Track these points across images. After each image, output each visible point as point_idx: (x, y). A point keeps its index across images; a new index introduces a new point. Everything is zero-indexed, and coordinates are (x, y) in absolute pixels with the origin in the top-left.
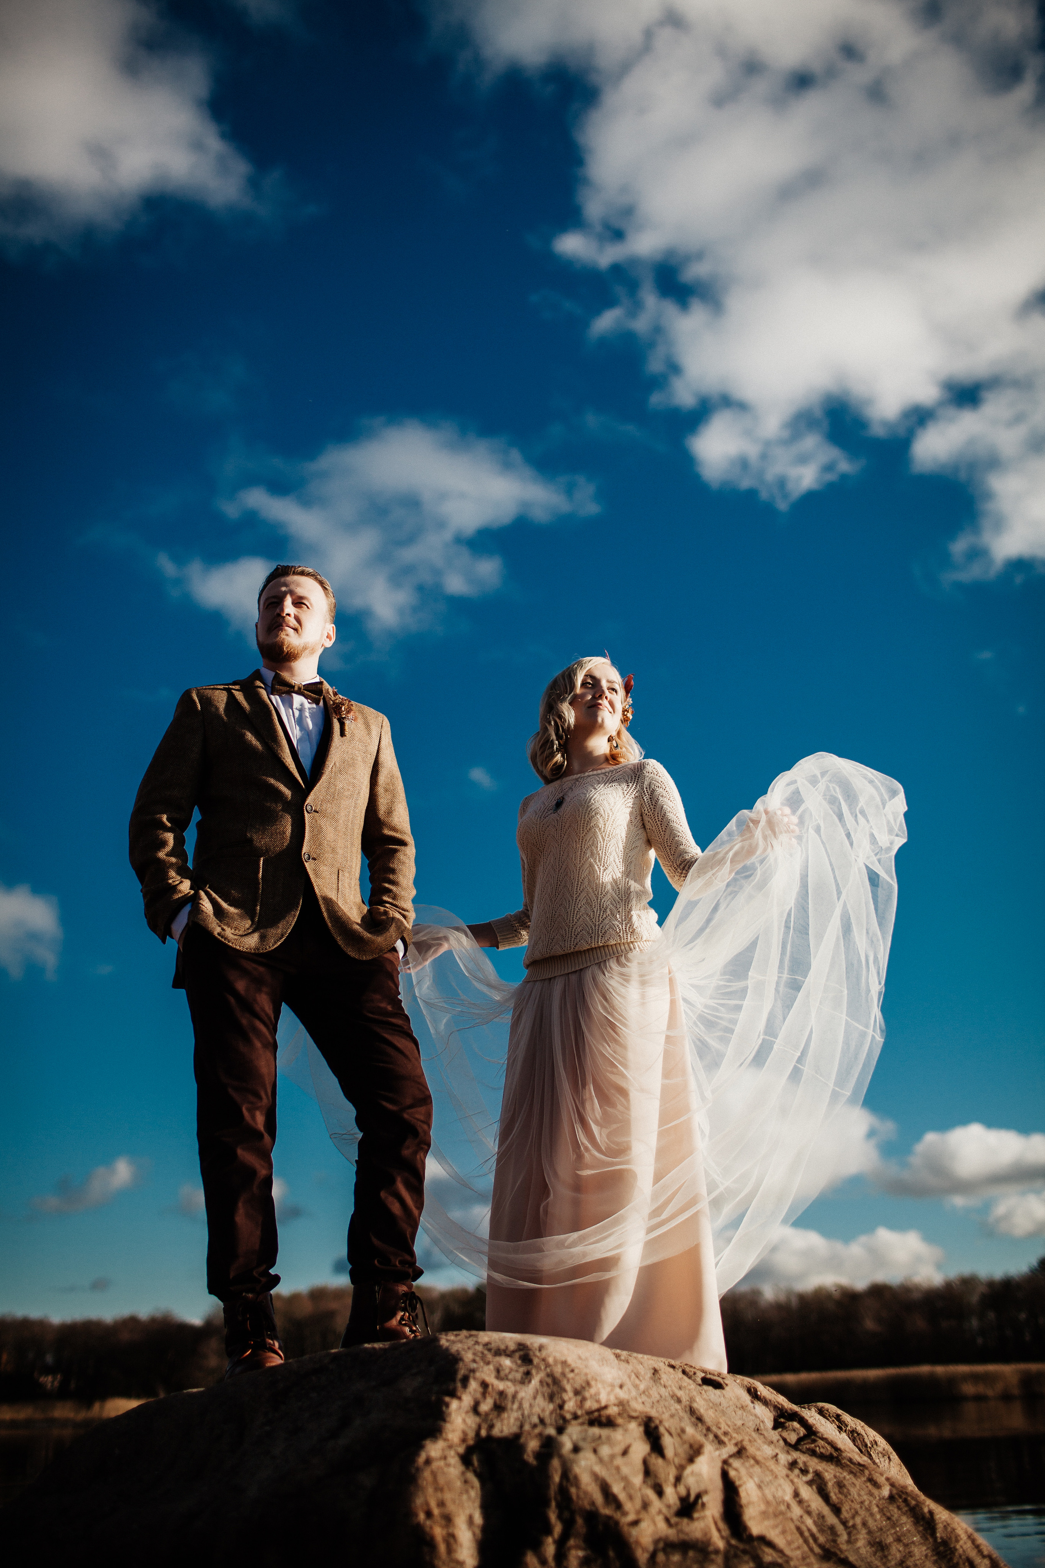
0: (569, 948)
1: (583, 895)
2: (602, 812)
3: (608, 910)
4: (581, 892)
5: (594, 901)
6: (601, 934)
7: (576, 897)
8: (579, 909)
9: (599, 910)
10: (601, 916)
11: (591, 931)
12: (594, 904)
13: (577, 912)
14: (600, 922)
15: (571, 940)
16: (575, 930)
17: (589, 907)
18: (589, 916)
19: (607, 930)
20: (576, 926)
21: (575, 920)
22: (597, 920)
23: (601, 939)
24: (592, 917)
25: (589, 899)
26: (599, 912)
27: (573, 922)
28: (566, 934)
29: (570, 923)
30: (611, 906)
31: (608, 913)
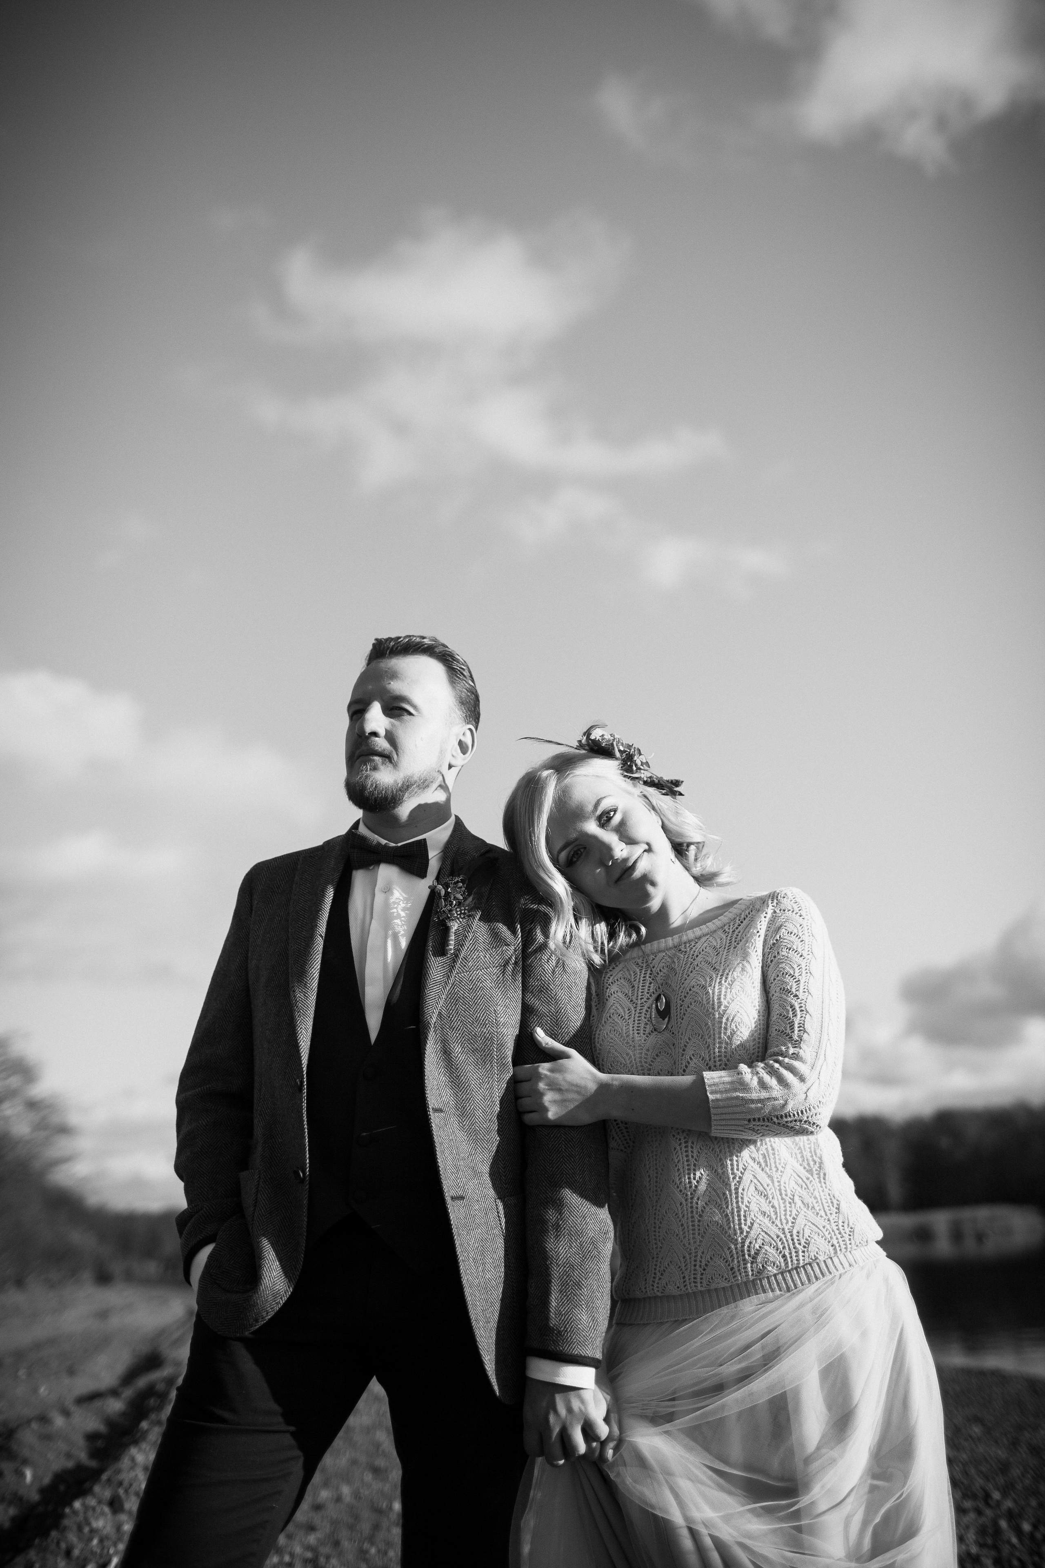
1: (748, 1177)
3: (796, 1198)
4: (741, 1173)
5: (768, 1186)
6: (800, 1248)
7: (735, 1185)
8: (747, 1206)
9: (781, 1201)
10: (788, 1213)
11: (779, 1243)
12: (770, 1193)
13: (745, 1211)
14: (790, 1224)
15: (745, 1268)
16: (749, 1247)
17: (762, 1200)
18: (768, 1216)
19: (809, 1239)
20: (749, 1240)
21: (745, 1228)
22: (784, 1221)
23: (803, 1256)
24: (774, 1217)
25: (759, 1184)
26: (782, 1205)
27: (742, 1233)
28: (732, 1256)
29: (735, 1234)
30: (799, 1189)
31: (798, 1206)
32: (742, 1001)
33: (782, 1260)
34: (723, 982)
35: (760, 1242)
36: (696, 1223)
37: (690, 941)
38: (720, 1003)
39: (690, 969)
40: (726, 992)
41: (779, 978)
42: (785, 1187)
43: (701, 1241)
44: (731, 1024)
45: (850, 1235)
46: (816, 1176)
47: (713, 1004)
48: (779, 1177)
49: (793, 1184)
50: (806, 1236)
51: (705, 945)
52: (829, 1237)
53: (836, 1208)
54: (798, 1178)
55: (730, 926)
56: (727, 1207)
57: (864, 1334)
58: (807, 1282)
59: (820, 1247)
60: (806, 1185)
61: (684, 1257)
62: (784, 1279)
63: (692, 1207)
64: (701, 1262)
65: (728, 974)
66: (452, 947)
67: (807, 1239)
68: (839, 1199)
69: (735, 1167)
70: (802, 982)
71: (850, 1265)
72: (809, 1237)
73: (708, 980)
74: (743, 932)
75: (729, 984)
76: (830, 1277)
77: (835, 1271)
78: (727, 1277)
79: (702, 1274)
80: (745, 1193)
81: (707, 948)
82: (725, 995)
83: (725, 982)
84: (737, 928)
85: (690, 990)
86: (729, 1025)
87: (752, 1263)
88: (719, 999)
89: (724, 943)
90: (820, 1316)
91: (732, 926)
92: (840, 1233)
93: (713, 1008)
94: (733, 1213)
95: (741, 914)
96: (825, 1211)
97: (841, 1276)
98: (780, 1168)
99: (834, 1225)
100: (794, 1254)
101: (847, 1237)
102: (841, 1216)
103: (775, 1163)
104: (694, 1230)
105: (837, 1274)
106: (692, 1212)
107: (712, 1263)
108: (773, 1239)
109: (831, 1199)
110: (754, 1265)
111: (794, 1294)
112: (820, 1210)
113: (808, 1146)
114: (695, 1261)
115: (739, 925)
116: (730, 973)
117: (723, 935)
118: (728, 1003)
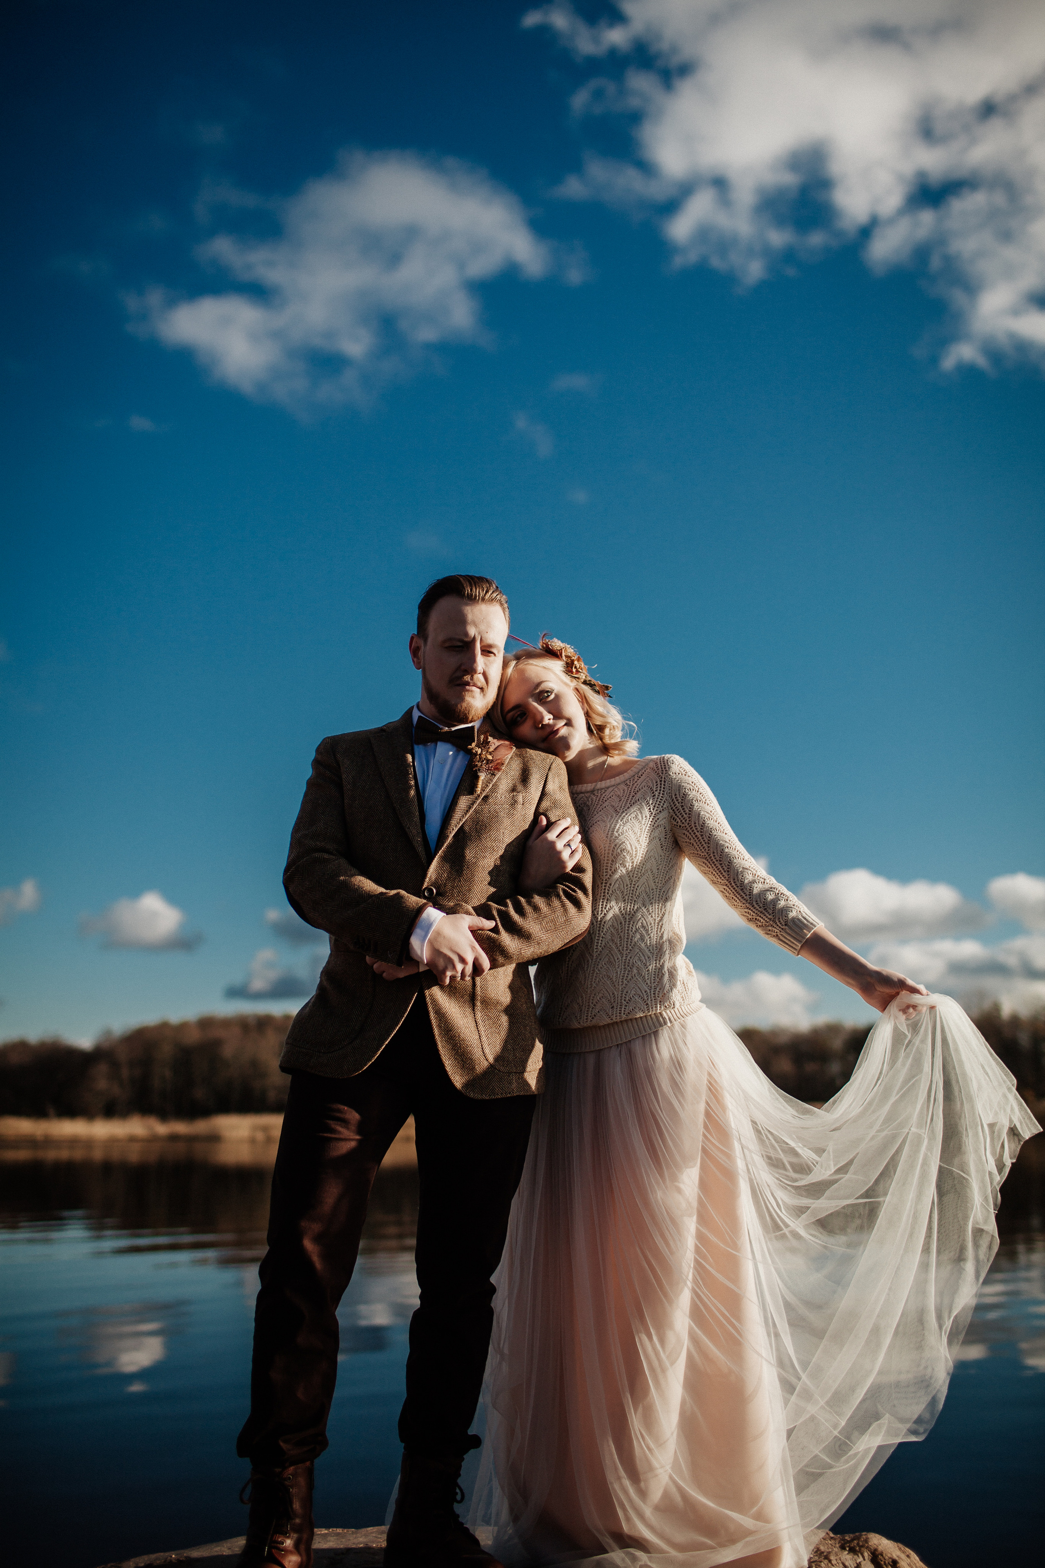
0: (585, 1020)
2: (629, 848)
4: (602, 949)
5: (618, 959)
6: (624, 1003)
7: (596, 956)
11: (613, 999)
12: (617, 964)
14: (624, 986)
22: (621, 983)
30: (638, 964)
31: (633, 975)
34: (619, 821)
35: (601, 995)
37: (602, 789)
40: (619, 827)
55: (630, 781)
56: (587, 970)
60: (646, 961)
65: (624, 816)
66: (479, 789)
67: (631, 998)
69: (600, 944)
72: (633, 996)
73: (610, 817)
74: (638, 786)
75: (623, 823)
81: (611, 796)
82: (618, 830)
83: (621, 821)
84: (633, 783)
85: (596, 822)
89: (623, 793)
95: (639, 772)
101: (660, 999)
108: (609, 995)
113: (656, 938)
115: (637, 780)
116: (627, 816)
117: (625, 787)
118: (619, 834)
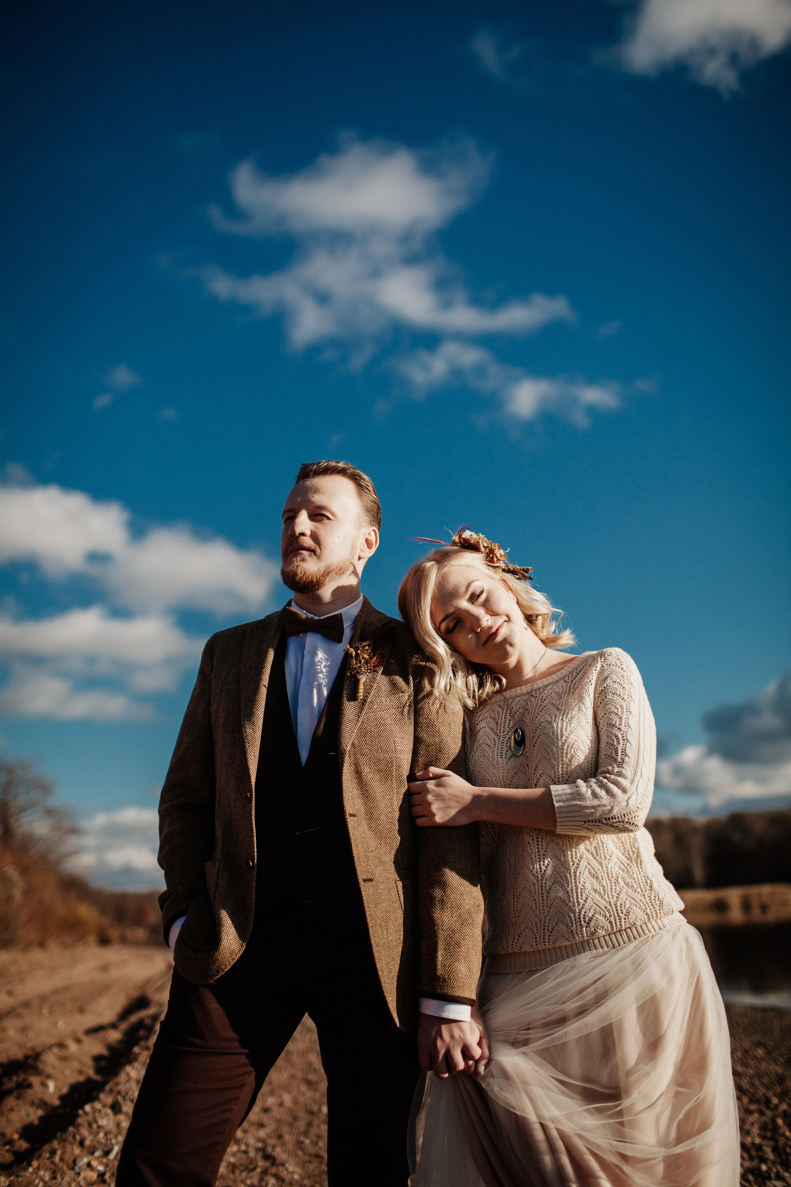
1: (583, 863)
3: (620, 880)
4: (579, 860)
5: (598, 870)
6: (623, 916)
7: (574, 869)
8: (582, 885)
9: (608, 882)
10: (614, 890)
11: (607, 913)
12: (600, 875)
13: (581, 889)
14: (615, 898)
15: (581, 931)
16: (584, 915)
17: (595, 881)
18: (599, 892)
19: (629, 909)
20: (584, 911)
21: (582, 902)
22: (610, 896)
23: (625, 922)
24: (603, 893)
25: (592, 869)
26: (609, 884)
27: (579, 905)
28: (571, 922)
29: (574, 906)
30: (622, 872)
31: (621, 885)
32: (578, 733)
33: (609, 925)
34: (564, 719)
35: (592, 911)
36: (545, 898)
37: (539, 689)
38: (562, 734)
39: (540, 710)
40: (566, 726)
41: (606, 716)
42: (611, 871)
43: (548, 912)
44: (570, 750)
45: (660, 907)
46: (634, 863)
47: (557, 736)
48: (607, 864)
49: (617, 868)
50: (627, 907)
51: (551, 691)
52: (644, 908)
53: (650, 886)
54: (621, 864)
55: (569, 677)
56: (568, 886)
57: (670, 980)
58: (628, 941)
59: (638, 915)
60: (627, 869)
61: (536, 924)
62: (611, 939)
63: (542, 886)
64: (548, 927)
65: (568, 713)
66: (361, 694)
67: (627, 910)
68: (652, 880)
69: (574, 856)
70: (624, 718)
71: (660, 929)
72: (629, 908)
73: (553, 717)
74: (579, 682)
75: (569, 720)
76: (645, 937)
77: (649, 933)
78: (568, 938)
79: (549, 936)
80: (581, 876)
81: (553, 693)
82: (566, 729)
83: (566, 718)
84: (574, 679)
85: (540, 725)
86: (569, 751)
87: (587, 927)
88: (562, 731)
89: (565, 690)
90: (638, 966)
91: (570, 677)
92: (652, 905)
93: (557, 739)
94: (572, 890)
95: (577, 668)
96: (641, 889)
97: (653, 936)
98: (608, 857)
99: (648, 899)
100: (618, 921)
101: (657, 908)
102: (653, 892)
103: (604, 853)
104: (543, 903)
105: (650, 935)
106: (542, 890)
107: (557, 928)
108: (602, 909)
109: (645, 880)
110: (588, 929)
111: (618, 950)
112: (637, 888)
113: (628, 841)
114: (544, 926)
115: (576, 676)
116: (570, 712)
117: (564, 684)
118: (569, 734)
